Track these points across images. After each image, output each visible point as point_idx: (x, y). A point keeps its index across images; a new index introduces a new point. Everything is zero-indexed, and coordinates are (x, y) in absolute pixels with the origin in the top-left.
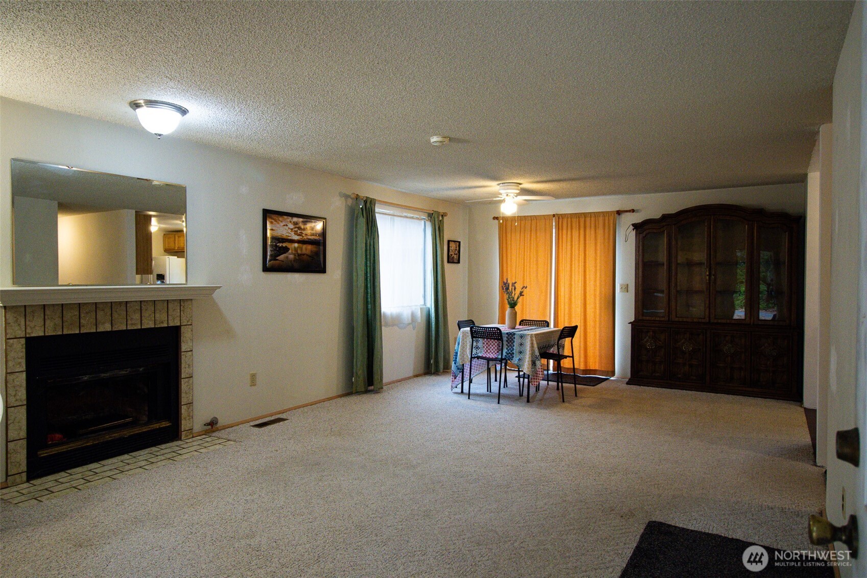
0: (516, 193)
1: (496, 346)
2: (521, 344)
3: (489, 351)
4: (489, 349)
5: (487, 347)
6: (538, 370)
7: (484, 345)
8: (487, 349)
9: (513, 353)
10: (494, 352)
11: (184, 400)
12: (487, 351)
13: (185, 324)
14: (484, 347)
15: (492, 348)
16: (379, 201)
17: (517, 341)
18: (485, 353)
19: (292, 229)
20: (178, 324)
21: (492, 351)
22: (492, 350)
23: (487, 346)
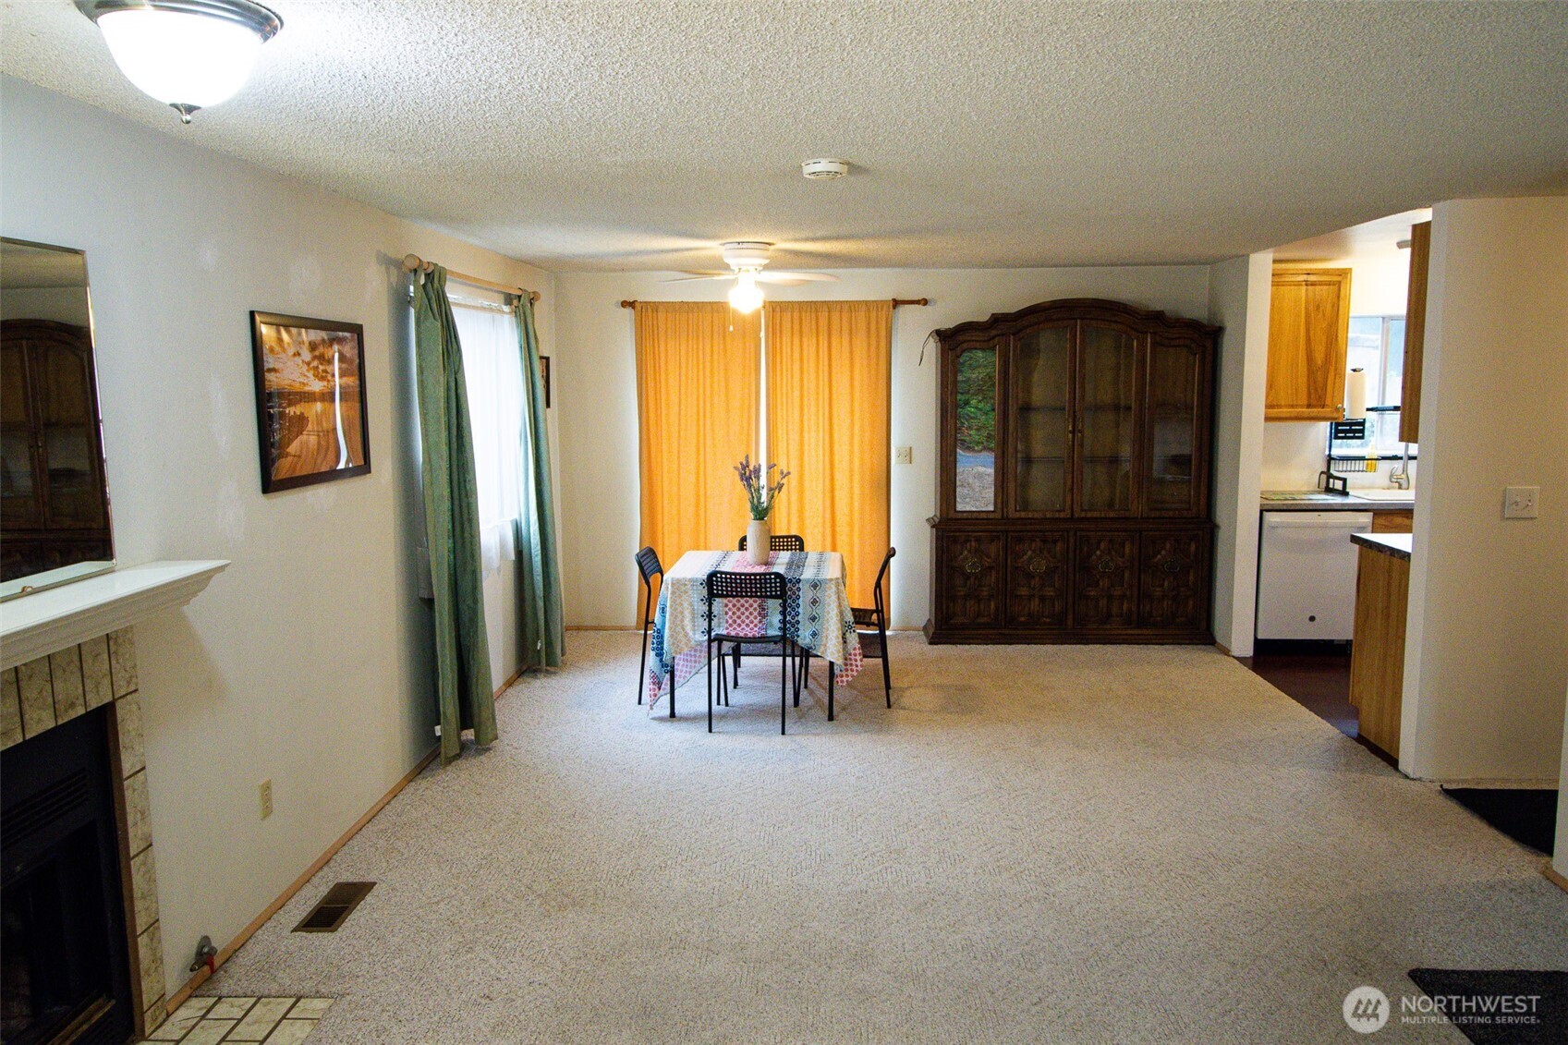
0: (760, 265)
1: (755, 609)
2: (814, 602)
3: (738, 621)
4: (739, 617)
5: (734, 613)
6: (853, 652)
7: (727, 609)
8: (735, 617)
9: (798, 622)
10: (752, 622)
11: (141, 922)
12: (735, 621)
13: (123, 693)
14: (727, 613)
15: (747, 613)
16: (459, 275)
17: (805, 595)
18: (731, 625)
19: (308, 364)
20: (108, 699)
21: (747, 621)
22: (748, 617)
23: (735, 610)
